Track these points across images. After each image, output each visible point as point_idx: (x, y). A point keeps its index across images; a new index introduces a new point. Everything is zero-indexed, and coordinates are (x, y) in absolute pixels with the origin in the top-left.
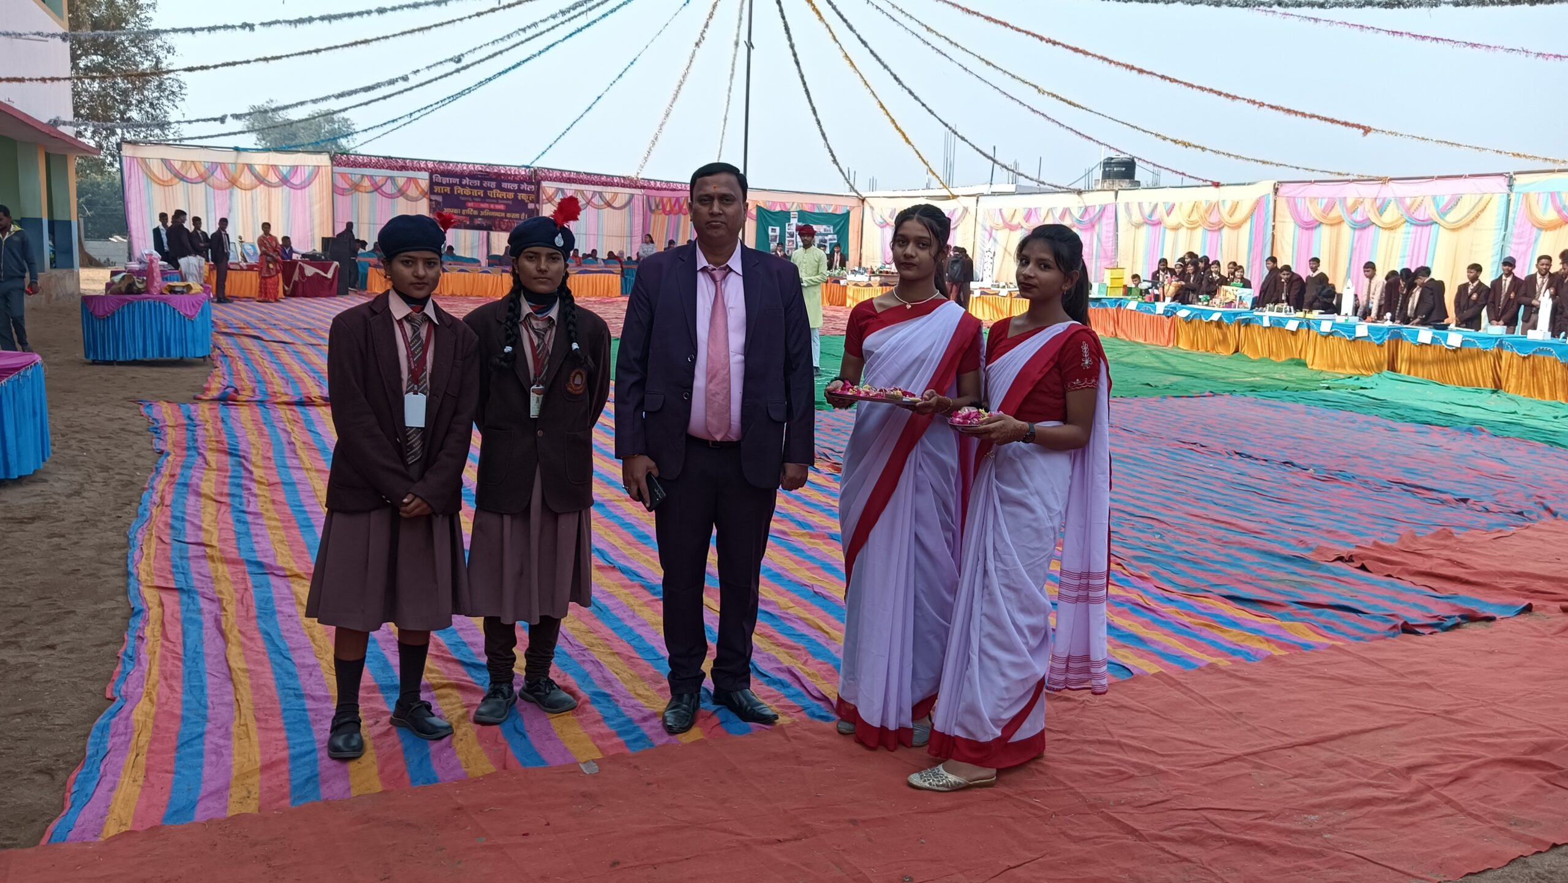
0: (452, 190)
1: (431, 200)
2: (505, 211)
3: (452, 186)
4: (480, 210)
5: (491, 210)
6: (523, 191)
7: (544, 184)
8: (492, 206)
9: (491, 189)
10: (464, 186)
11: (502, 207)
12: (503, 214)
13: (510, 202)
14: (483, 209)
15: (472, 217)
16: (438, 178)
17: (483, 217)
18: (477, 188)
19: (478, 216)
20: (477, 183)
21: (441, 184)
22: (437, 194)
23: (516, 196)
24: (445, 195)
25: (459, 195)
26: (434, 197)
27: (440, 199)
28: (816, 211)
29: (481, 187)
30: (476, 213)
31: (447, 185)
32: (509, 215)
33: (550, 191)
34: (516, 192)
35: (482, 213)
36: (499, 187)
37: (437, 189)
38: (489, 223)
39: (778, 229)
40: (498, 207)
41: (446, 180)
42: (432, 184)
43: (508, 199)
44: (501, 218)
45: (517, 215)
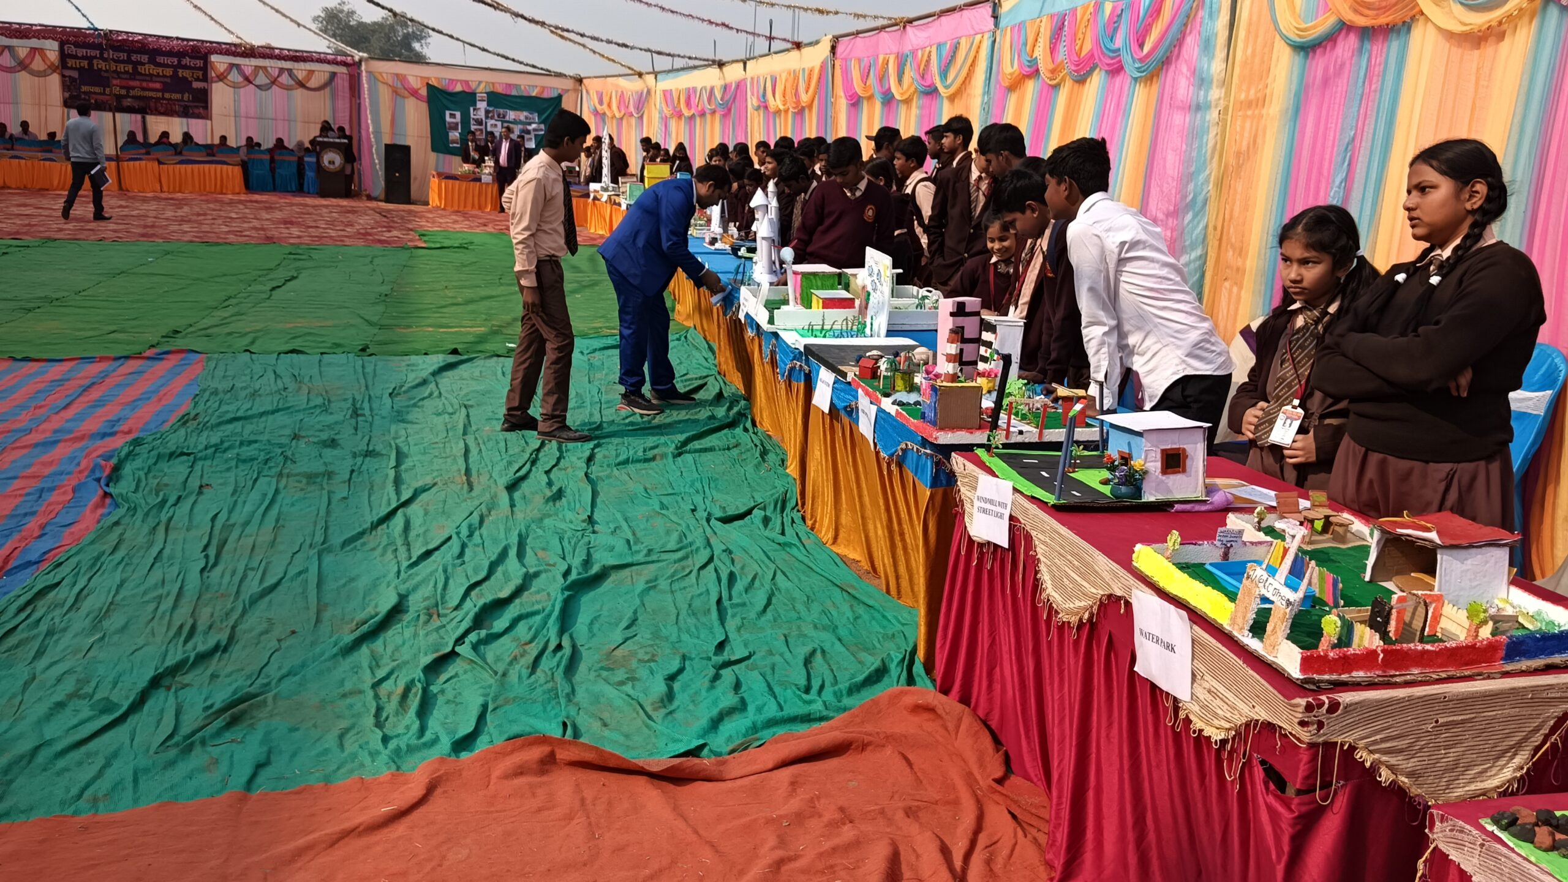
0: (91, 64)
1: (63, 76)
2: (163, 91)
3: (90, 59)
4: (128, 88)
5: (143, 89)
6: (185, 67)
7: (214, 58)
8: (145, 84)
9: (143, 64)
10: (105, 60)
11: (158, 86)
12: (160, 95)
13: (168, 80)
14: (133, 88)
15: (119, 98)
16: (71, 49)
17: (133, 97)
18: (123, 62)
19: (127, 96)
20: (123, 56)
21: (75, 57)
22: (72, 68)
23: (175, 73)
24: (81, 70)
25: (101, 70)
26: (67, 73)
27: (75, 74)
28: (514, 93)
29: (128, 61)
30: (123, 92)
31: (83, 58)
32: (167, 95)
33: (222, 68)
34: (175, 68)
35: (132, 93)
36: (152, 61)
37: (70, 62)
38: (142, 104)
39: (458, 114)
40: (151, 85)
41: (81, 52)
42: (63, 56)
43: (164, 76)
44: (158, 99)
45: (179, 96)
